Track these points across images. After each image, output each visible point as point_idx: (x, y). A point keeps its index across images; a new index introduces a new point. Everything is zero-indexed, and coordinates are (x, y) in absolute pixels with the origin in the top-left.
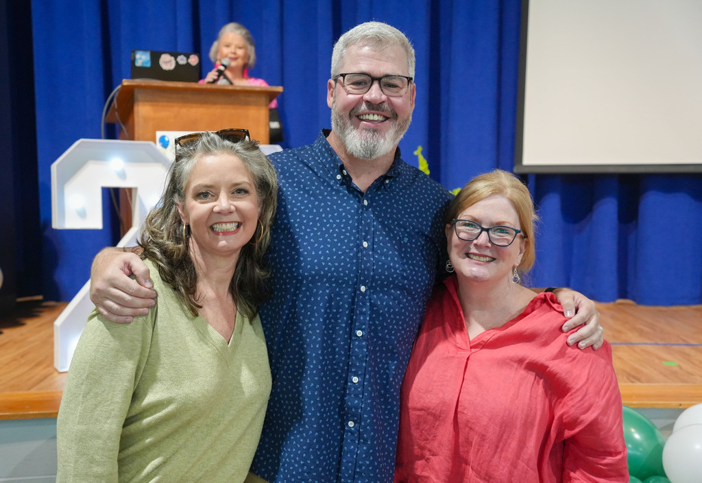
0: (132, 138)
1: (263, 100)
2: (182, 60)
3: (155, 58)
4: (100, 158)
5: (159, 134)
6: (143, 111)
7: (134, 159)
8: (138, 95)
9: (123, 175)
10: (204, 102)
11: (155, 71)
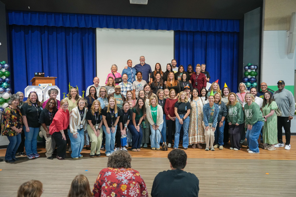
0: (35, 85)
1: (54, 79)
2: (42, 73)
3: (38, 73)
4: (31, 88)
5: (39, 84)
6: (37, 81)
7: (36, 88)
8: (36, 79)
9: (34, 90)
10: (46, 80)
11: (38, 75)
